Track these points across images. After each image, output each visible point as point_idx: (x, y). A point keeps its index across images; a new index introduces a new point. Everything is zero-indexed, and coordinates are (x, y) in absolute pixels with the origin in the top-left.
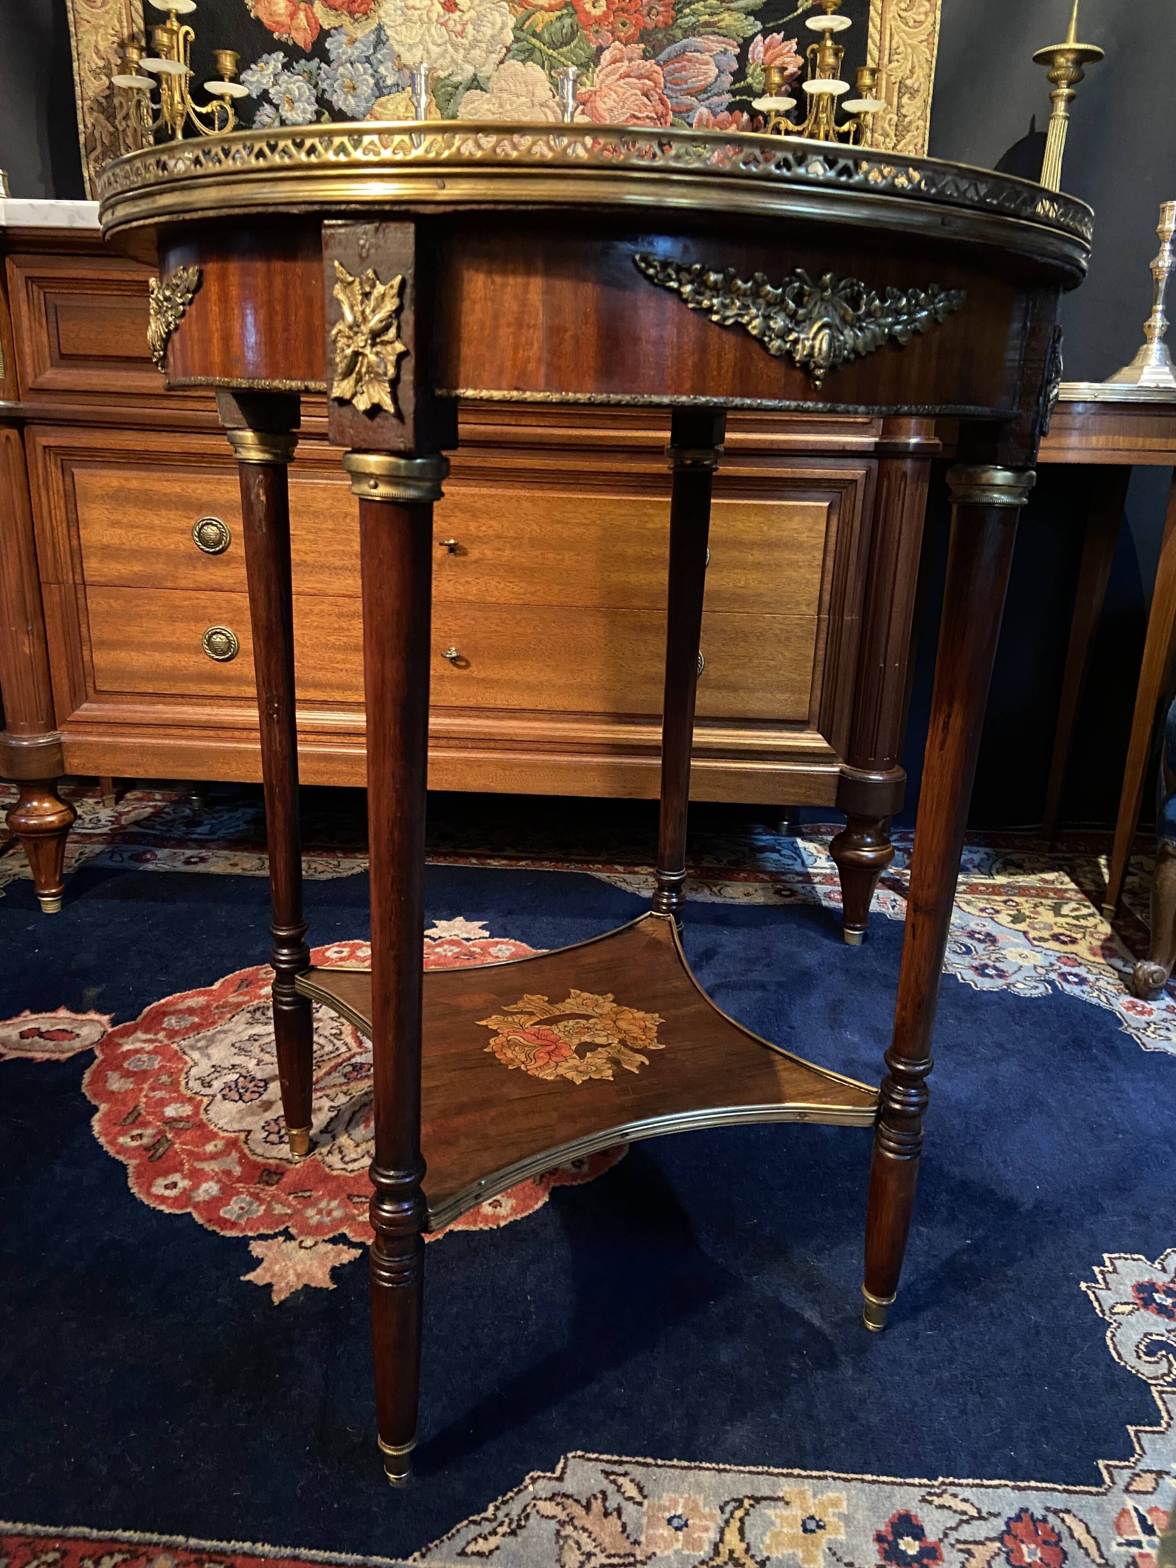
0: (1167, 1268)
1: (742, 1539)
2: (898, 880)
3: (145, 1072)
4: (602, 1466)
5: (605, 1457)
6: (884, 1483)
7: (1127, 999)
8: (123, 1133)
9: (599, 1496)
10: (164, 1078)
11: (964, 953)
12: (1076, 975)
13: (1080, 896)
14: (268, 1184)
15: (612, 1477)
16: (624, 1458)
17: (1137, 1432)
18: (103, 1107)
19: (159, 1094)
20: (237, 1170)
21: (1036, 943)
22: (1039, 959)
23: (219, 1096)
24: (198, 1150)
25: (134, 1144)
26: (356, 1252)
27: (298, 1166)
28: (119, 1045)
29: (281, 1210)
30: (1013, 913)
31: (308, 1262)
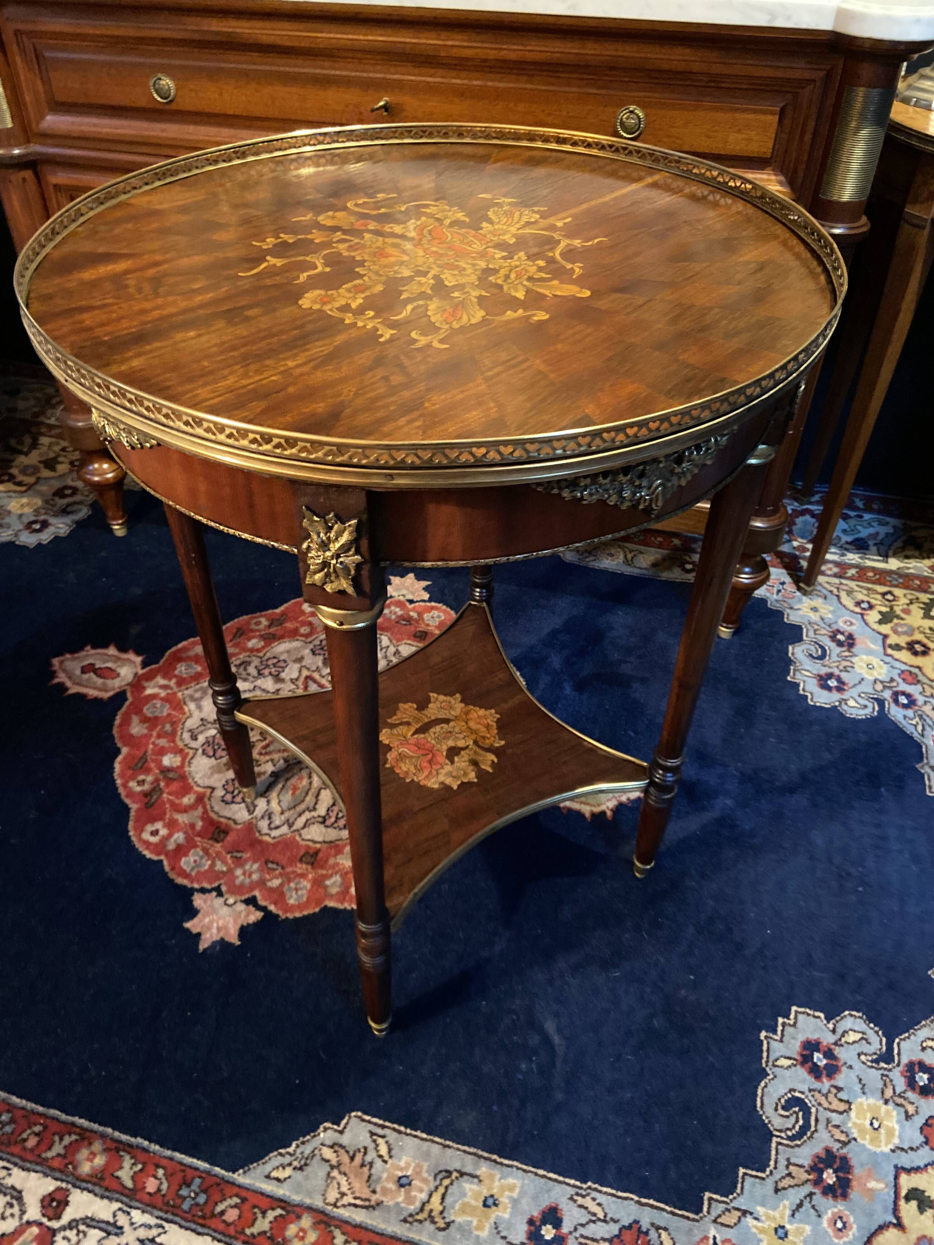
1: (441, 1203)
3: (156, 718)
4: (371, 1127)
5: (375, 1120)
6: (550, 1179)
8: (133, 778)
9: (362, 1150)
10: (168, 727)
11: (818, 658)
12: (908, 696)
14: (217, 841)
15: (375, 1137)
16: (387, 1124)
17: (744, 1175)
18: (125, 750)
19: (162, 742)
20: (199, 824)
21: (889, 651)
22: (883, 672)
23: (200, 751)
24: (177, 801)
25: (138, 789)
26: (259, 915)
27: (239, 827)
28: (144, 688)
29: (220, 867)
30: (884, 609)
31: (227, 919)
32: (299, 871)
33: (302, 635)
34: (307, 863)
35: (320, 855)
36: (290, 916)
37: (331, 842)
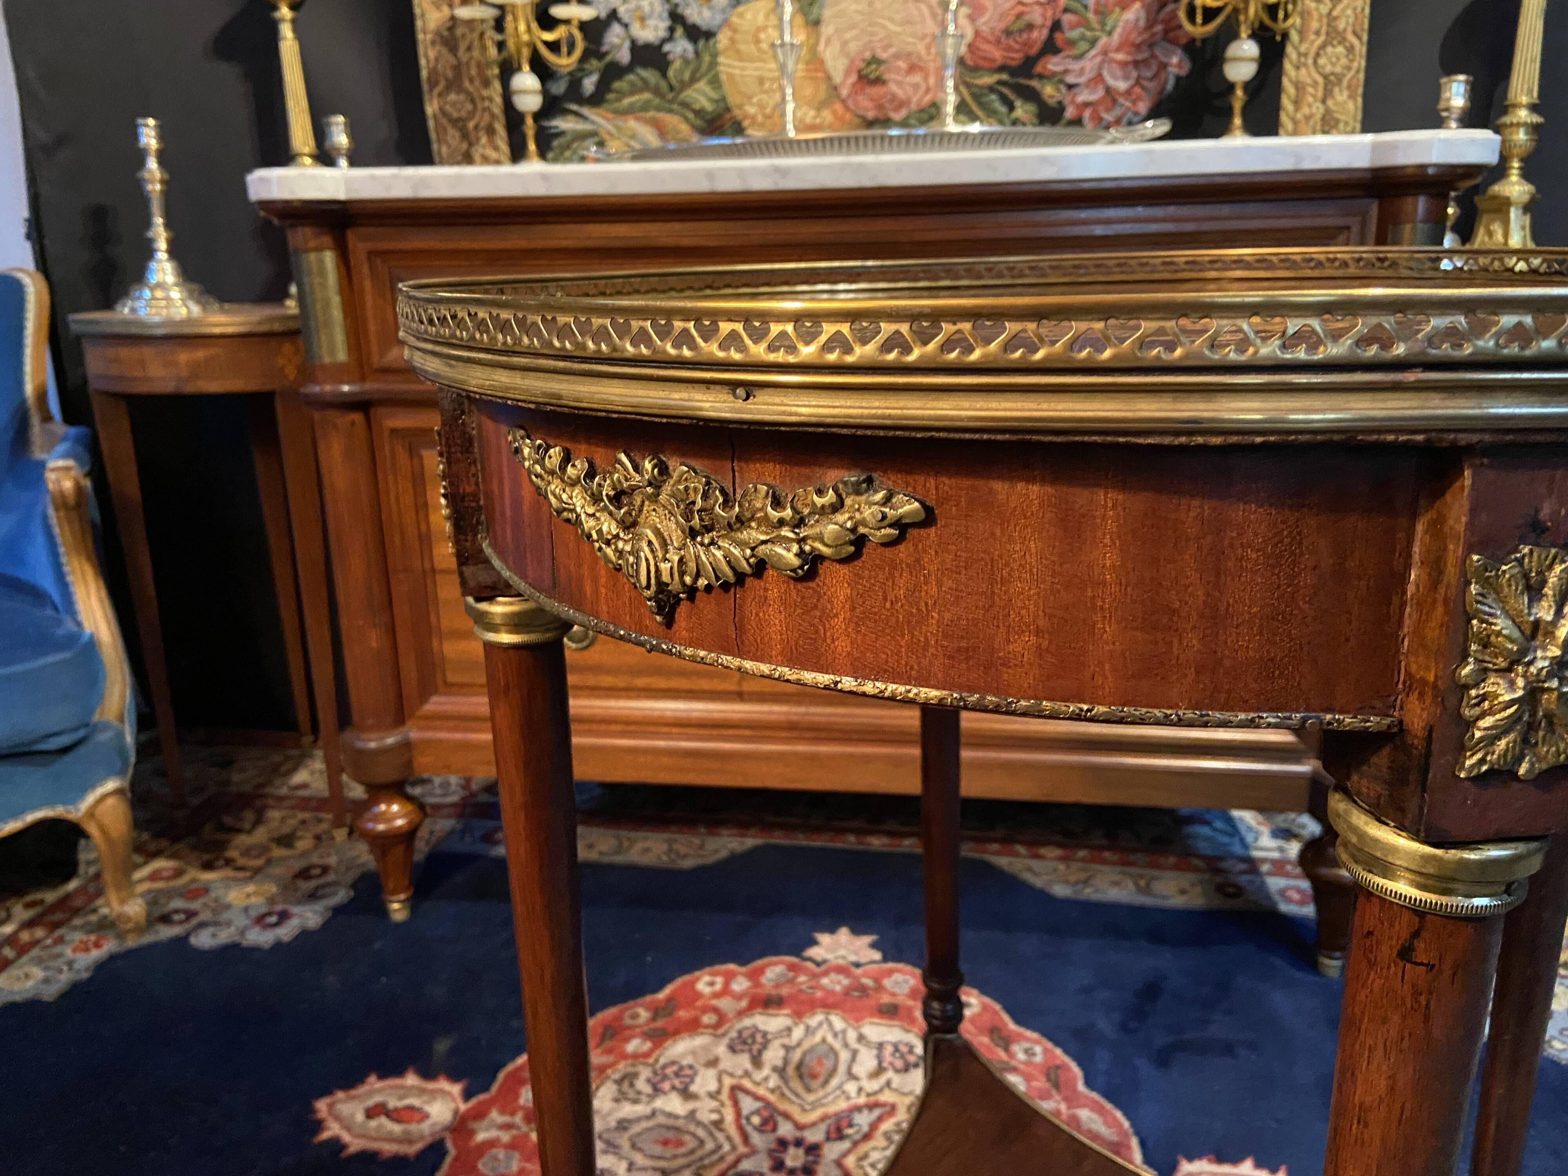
28: (473, 1133)
33: (707, 1027)
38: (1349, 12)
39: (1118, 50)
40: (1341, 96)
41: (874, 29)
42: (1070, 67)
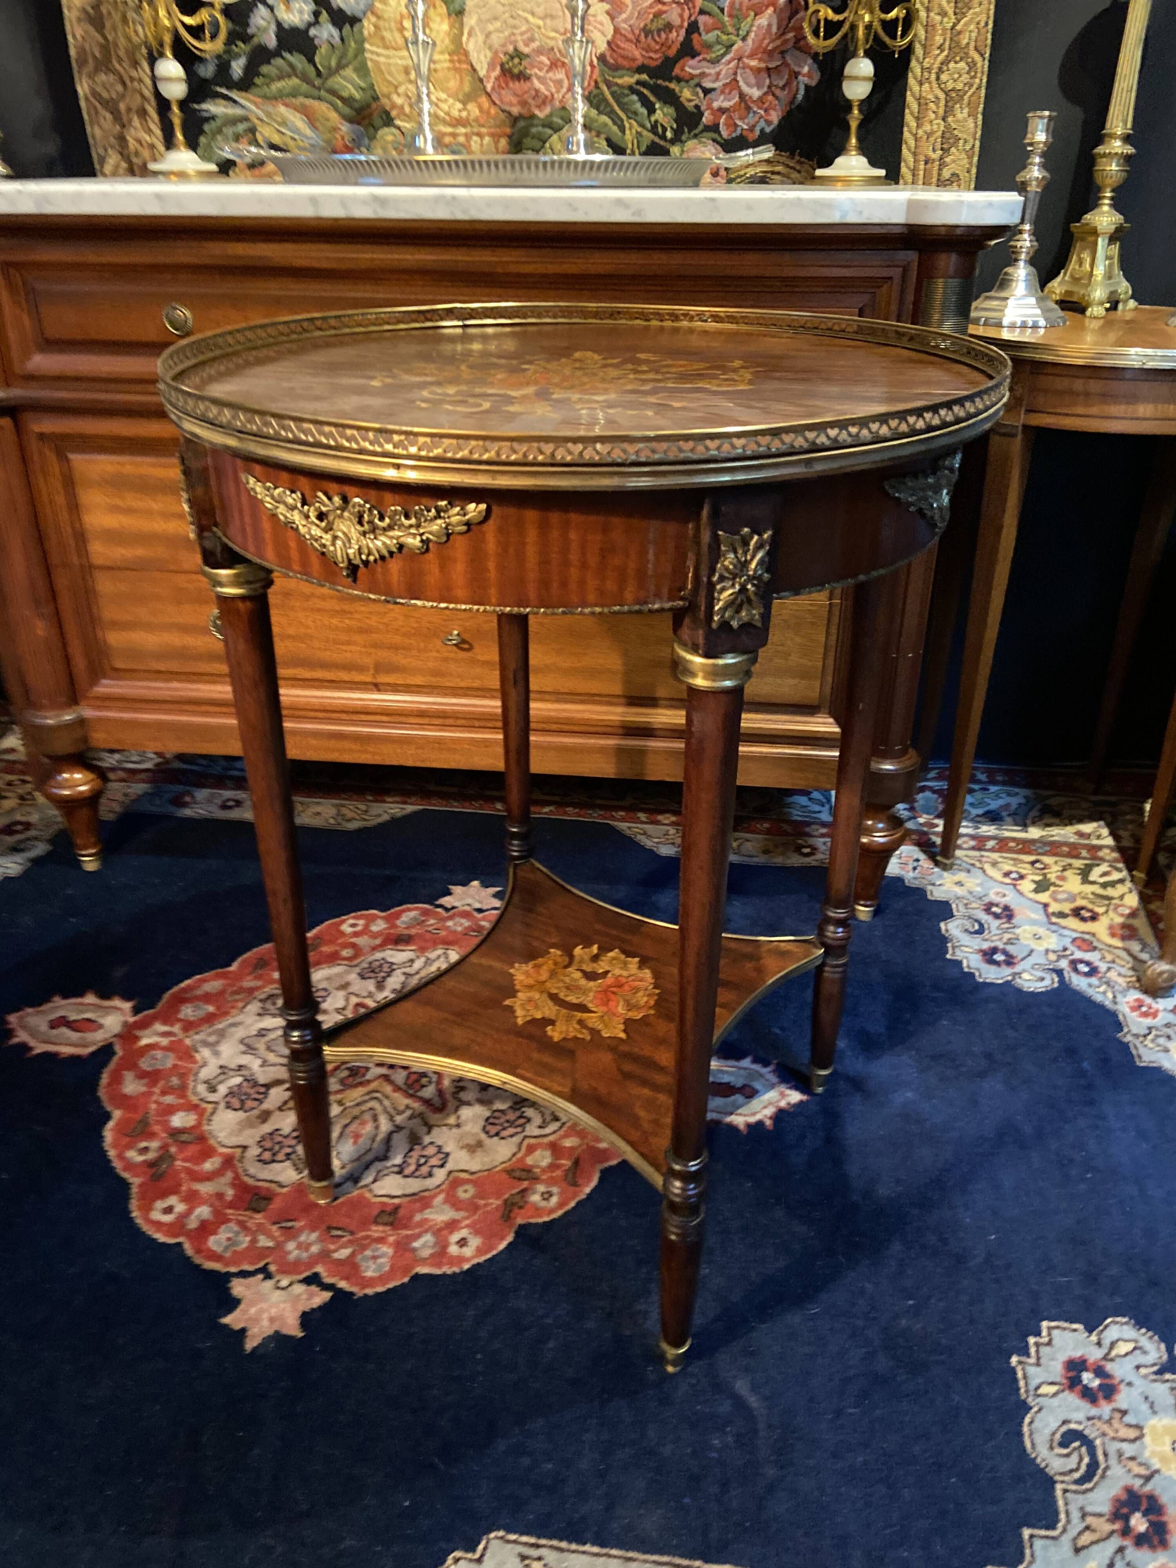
0: (1103, 1342)
2: (925, 834)
3: (158, 1072)
4: (520, 1549)
5: (525, 1539)
7: (1135, 995)
8: (131, 1146)
10: (175, 1081)
11: (976, 932)
12: (1088, 963)
13: (1115, 855)
14: (257, 1211)
15: (527, 1561)
16: (542, 1542)
17: (1032, 1536)
18: (117, 1114)
19: (169, 1099)
20: (230, 1193)
21: (1054, 920)
22: (1053, 942)
23: (222, 1105)
24: (196, 1168)
25: (140, 1158)
26: (327, 1295)
27: (285, 1190)
28: (137, 1038)
29: (264, 1242)
30: (1038, 878)
31: (282, 1306)
32: (376, 1235)
33: (345, 959)
34: (386, 1224)
35: (402, 1212)
36: (370, 1291)
37: (414, 1194)
38: (972, 27)
39: (751, 56)
40: (961, 113)
41: (517, 22)
42: (707, 71)
